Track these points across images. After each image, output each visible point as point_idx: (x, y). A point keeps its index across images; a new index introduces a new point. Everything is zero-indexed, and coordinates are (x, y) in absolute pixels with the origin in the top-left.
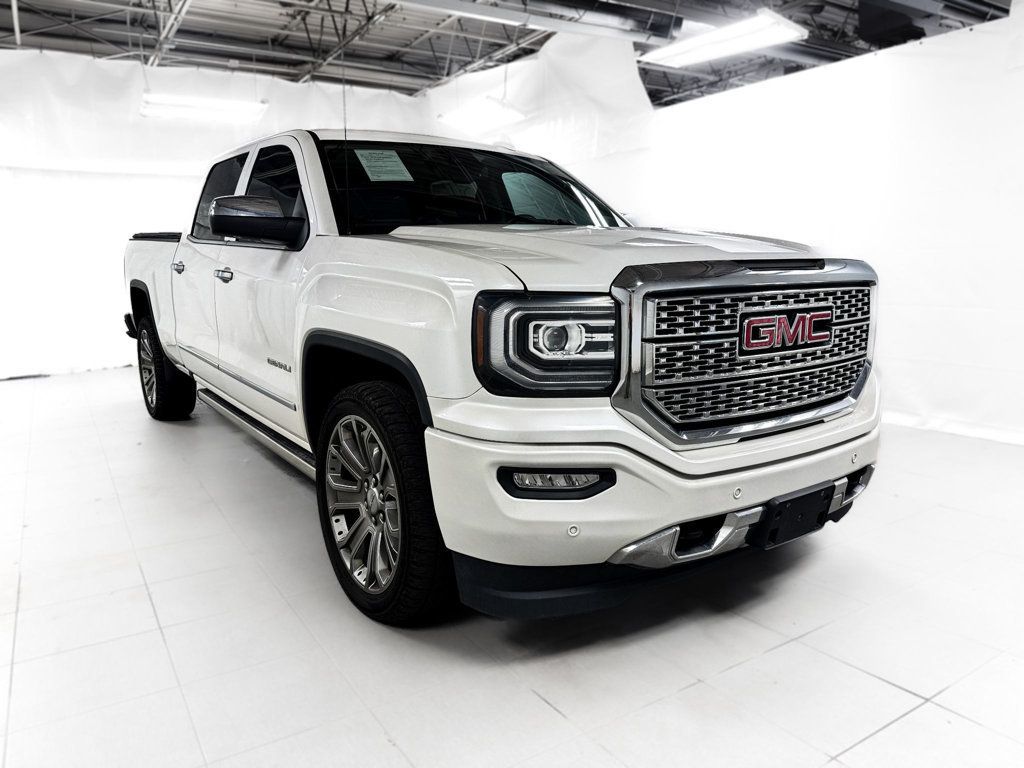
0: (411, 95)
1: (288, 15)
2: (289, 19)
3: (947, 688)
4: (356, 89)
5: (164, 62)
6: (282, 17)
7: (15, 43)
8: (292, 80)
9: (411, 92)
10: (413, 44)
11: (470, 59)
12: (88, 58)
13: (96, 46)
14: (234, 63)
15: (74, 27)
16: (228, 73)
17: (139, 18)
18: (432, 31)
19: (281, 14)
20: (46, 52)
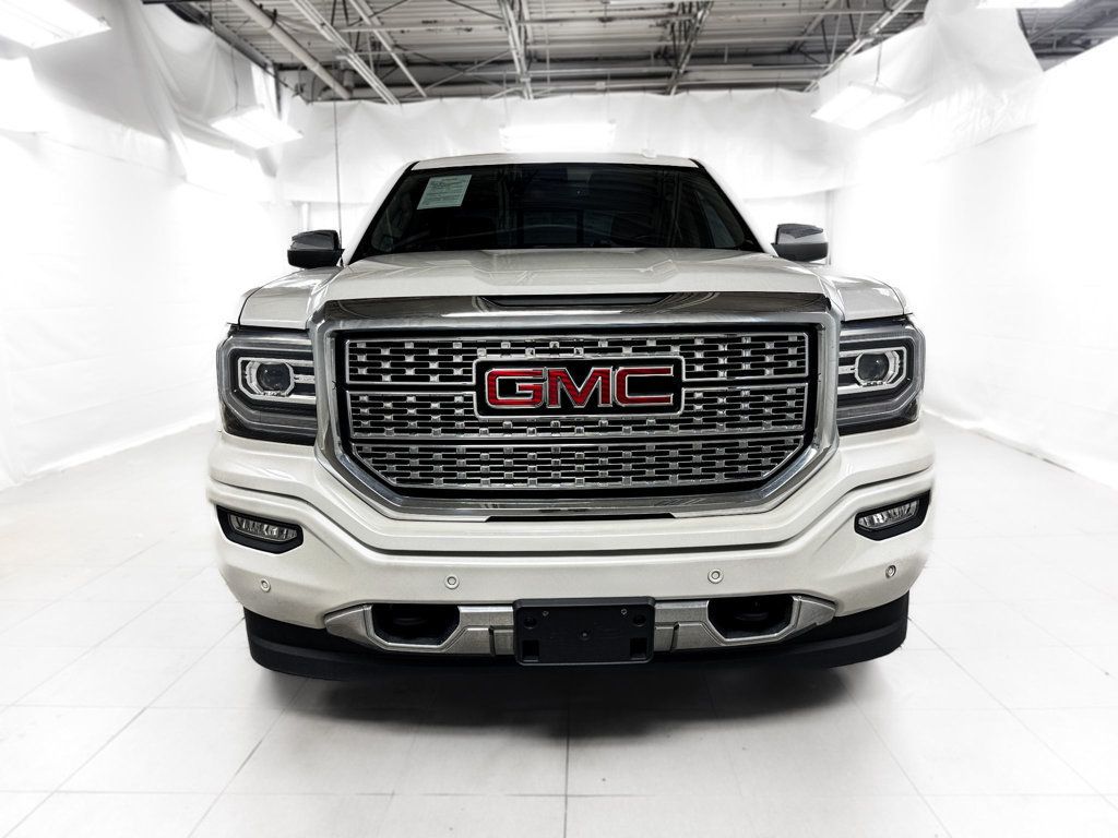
0: (801, 90)
1: (658, 25)
2: (660, 29)
4: (736, 92)
5: (537, 94)
6: (653, 29)
7: (421, 96)
8: (663, 94)
9: (801, 86)
10: (808, 32)
11: (851, 37)
12: (476, 100)
13: (484, 88)
14: (601, 85)
15: (470, 74)
16: (600, 96)
17: (533, 54)
18: (822, 14)
19: (651, 26)
20: (446, 100)
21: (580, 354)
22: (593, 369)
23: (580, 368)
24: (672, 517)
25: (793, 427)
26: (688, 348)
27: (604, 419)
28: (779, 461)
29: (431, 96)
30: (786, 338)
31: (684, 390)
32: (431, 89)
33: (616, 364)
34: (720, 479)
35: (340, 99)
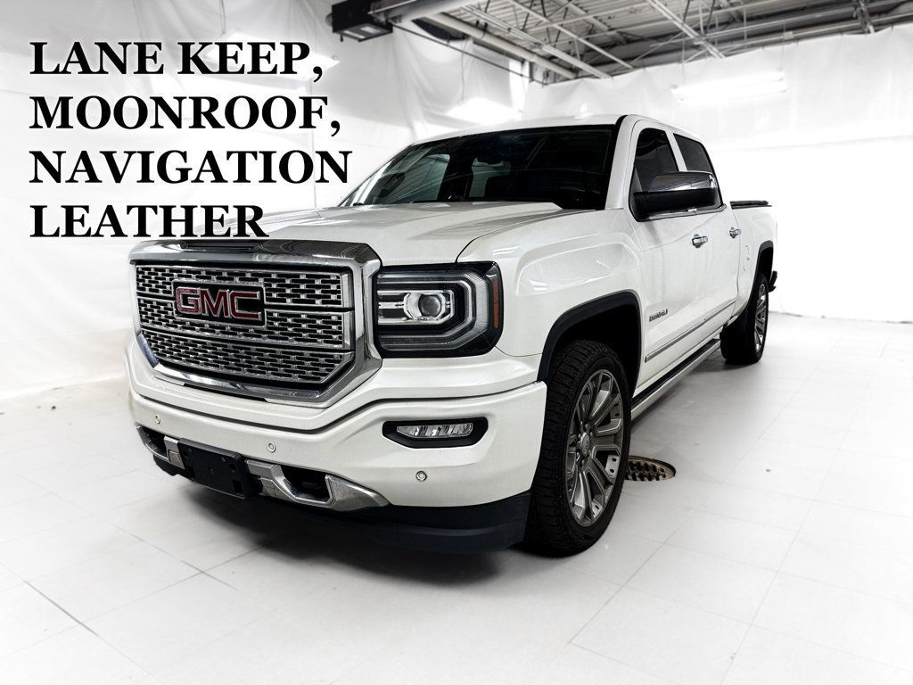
3: (97, 635)
20: (648, 69)
21: (214, 280)
22: (220, 291)
23: (214, 289)
24: (265, 401)
25: (336, 346)
26: (269, 280)
27: (228, 326)
28: (330, 371)
29: (635, 67)
30: (329, 277)
31: (266, 310)
32: (634, 62)
33: (231, 288)
34: (296, 379)
35: (568, 79)
